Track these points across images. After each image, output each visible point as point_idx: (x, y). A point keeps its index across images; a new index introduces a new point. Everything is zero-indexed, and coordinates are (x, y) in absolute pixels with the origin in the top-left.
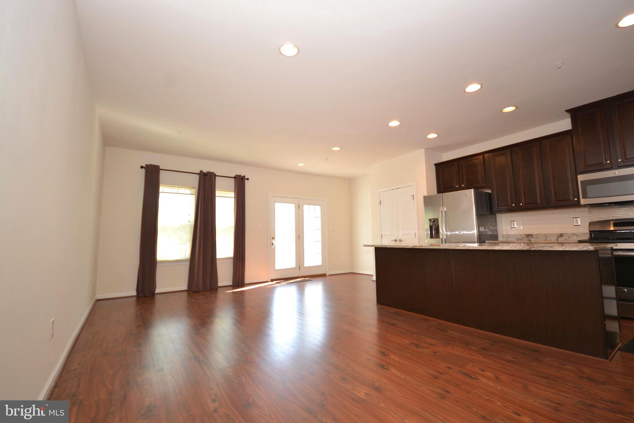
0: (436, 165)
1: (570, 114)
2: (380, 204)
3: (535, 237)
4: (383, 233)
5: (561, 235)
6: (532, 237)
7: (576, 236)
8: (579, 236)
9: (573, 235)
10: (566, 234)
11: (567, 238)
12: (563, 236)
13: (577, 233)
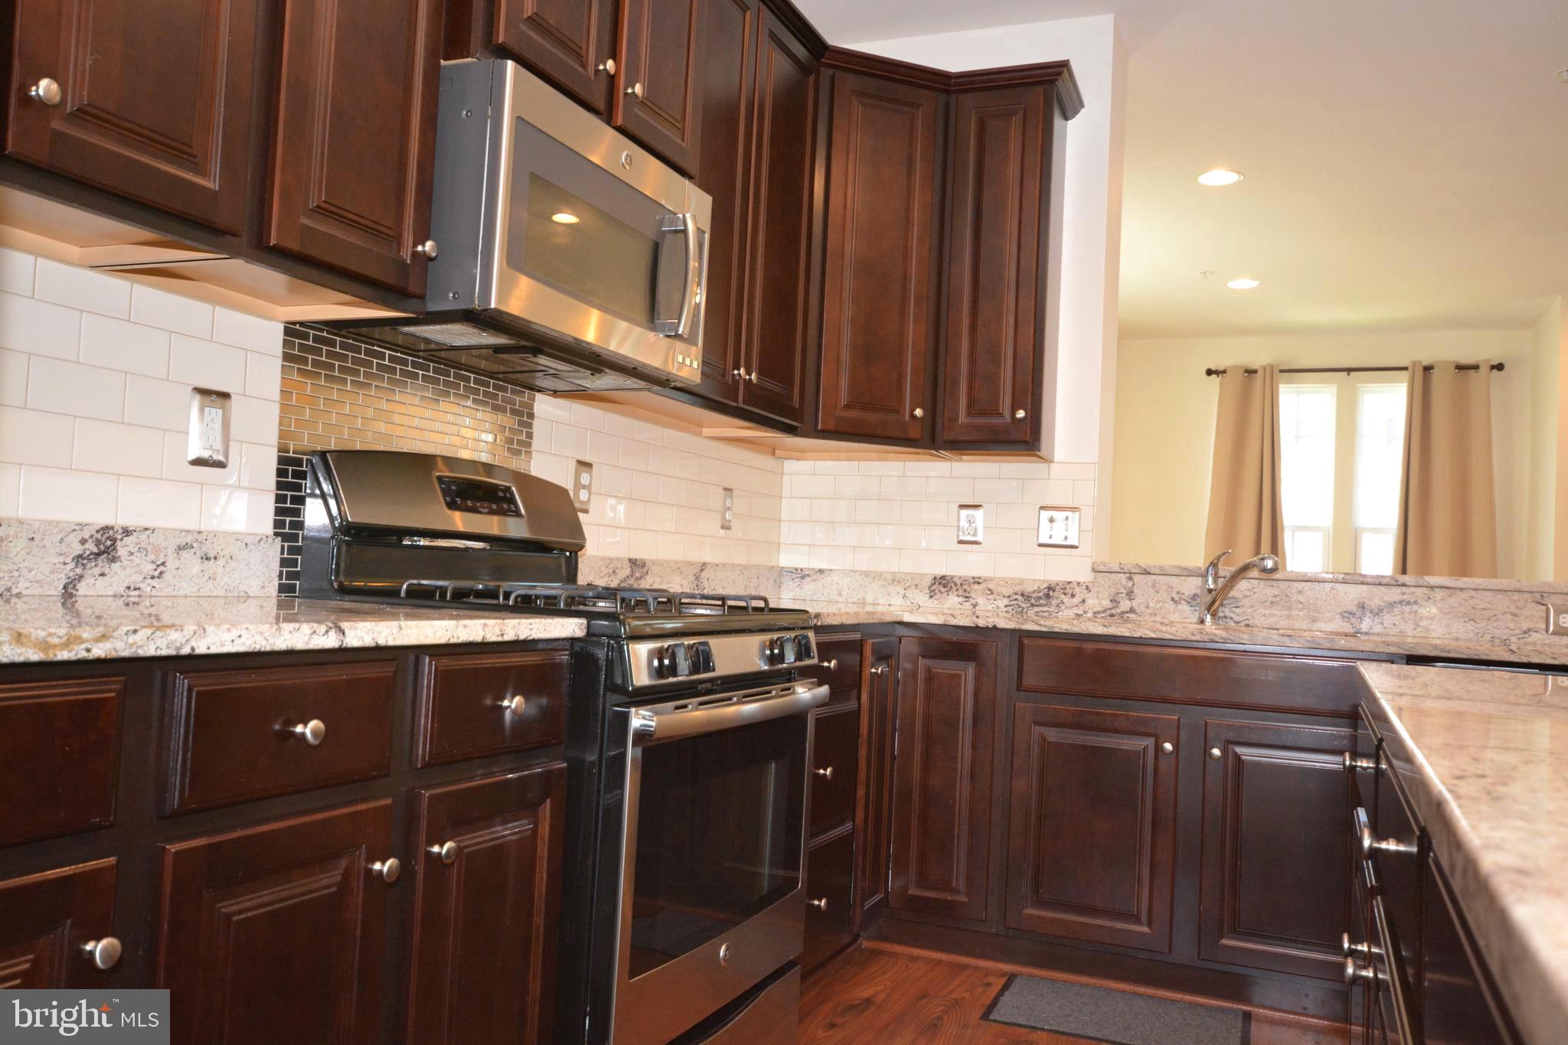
5: (106, 545)
7: (198, 555)
8: (215, 558)
9: (180, 548)
10: (143, 537)
11: (140, 578)
12: (122, 551)
13: (209, 532)
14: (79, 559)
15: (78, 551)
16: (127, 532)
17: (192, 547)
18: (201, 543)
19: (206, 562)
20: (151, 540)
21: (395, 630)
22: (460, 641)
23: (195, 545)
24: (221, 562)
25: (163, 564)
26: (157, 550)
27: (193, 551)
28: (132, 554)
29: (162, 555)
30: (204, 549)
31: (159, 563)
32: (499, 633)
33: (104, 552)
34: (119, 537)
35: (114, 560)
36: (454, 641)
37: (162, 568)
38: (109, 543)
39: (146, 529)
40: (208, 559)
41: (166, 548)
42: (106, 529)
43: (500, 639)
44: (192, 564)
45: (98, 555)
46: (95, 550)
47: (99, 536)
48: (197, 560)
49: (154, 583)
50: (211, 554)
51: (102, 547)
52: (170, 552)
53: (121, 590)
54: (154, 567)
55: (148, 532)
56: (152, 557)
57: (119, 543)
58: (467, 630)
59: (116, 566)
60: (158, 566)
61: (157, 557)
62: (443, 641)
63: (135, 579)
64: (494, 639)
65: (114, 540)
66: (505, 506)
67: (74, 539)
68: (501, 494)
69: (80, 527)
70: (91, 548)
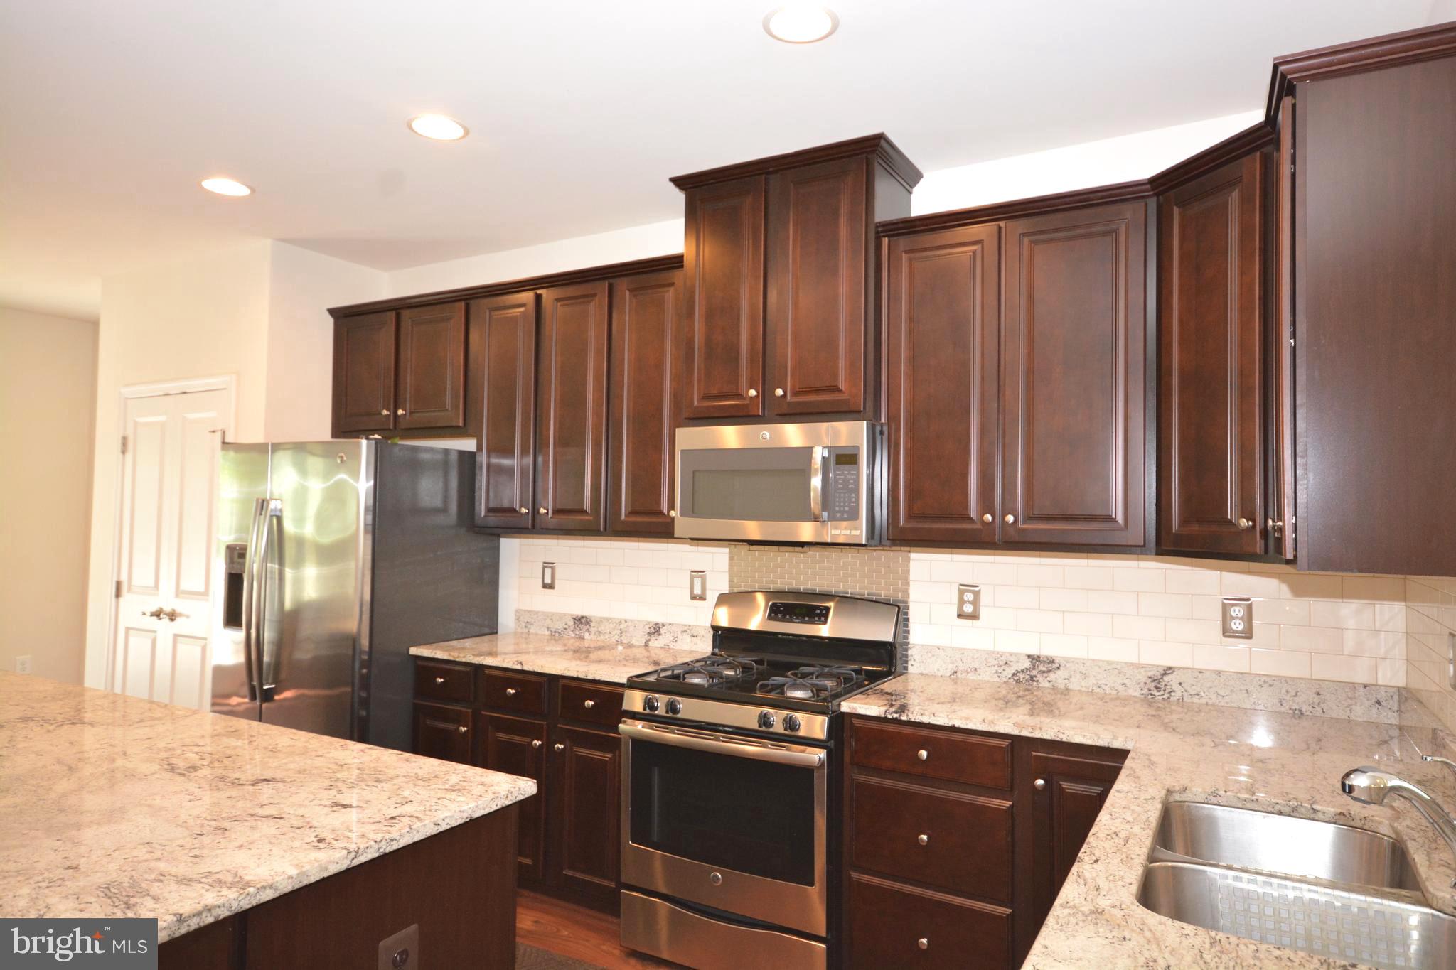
0: (336, 313)
1: (684, 192)
2: (124, 452)
3: (596, 629)
4: (124, 578)
5: (656, 630)
6: (588, 627)
7: (690, 635)
8: (697, 636)
9: (682, 632)
10: (669, 627)
11: (668, 642)
12: (662, 632)
14: (649, 633)
15: (648, 630)
16: (663, 625)
18: (691, 630)
19: (693, 637)
20: (672, 627)
22: (567, 675)
23: (688, 631)
24: (699, 638)
26: (674, 629)
28: (666, 633)
30: (692, 632)
32: (585, 675)
34: (661, 626)
35: (659, 635)
39: (670, 624)
41: (677, 632)
42: (656, 623)
43: (585, 678)
44: (687, 638)
45: (654, 633)
47: (654, 626)
49: (674, 644)
50: (695, 634)
52: (679, 633)
53: (663, 646)
54: (673, 638)
57: (661, 628)
59: (660, 637)
62: (559, 674)
63: (667, 642)
64: (583, 677)
65: (659, 627)
66: (816, 618)
67: (647, 627)
68: (819, 611)
69: (649, 623)
70: (652, 630)
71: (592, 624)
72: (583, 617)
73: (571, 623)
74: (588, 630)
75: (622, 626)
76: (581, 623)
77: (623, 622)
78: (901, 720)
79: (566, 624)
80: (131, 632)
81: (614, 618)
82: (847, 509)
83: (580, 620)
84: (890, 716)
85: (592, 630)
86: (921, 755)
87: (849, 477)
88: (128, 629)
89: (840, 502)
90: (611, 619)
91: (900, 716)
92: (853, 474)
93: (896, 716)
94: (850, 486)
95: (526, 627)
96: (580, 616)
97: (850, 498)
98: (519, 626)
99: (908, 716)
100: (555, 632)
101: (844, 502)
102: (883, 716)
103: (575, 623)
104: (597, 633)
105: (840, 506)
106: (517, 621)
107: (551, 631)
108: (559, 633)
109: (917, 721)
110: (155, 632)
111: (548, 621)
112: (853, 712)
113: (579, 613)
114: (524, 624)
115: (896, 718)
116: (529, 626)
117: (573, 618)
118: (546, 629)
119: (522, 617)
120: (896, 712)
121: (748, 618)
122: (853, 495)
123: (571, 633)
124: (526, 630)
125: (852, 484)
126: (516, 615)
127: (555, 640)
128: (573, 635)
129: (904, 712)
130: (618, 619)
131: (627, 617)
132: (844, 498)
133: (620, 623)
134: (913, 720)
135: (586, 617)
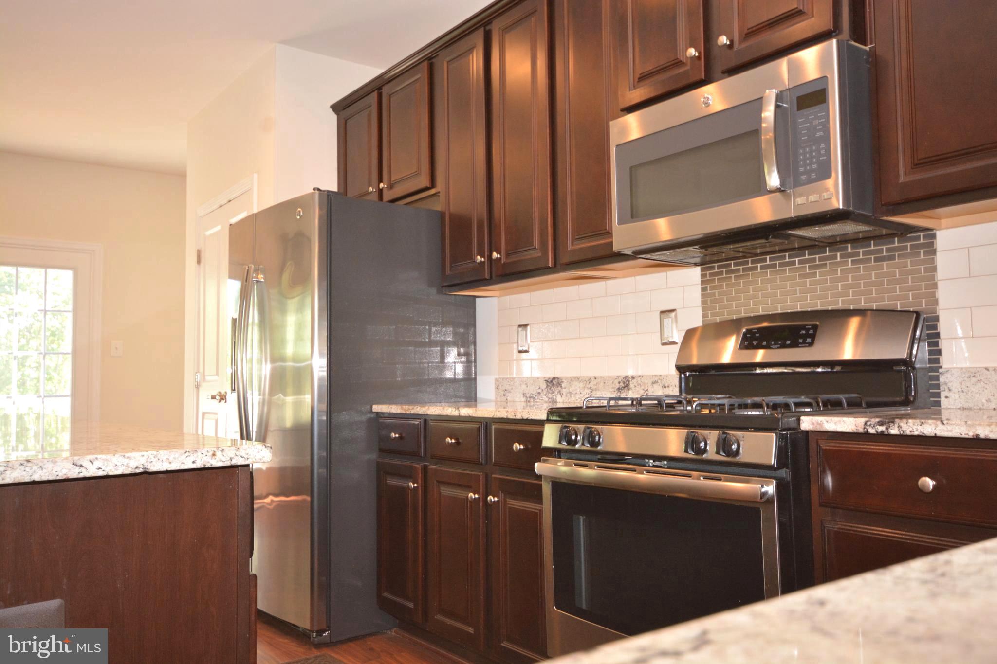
0: (335, 108)
3: (567, 390)
4: (201, 370)
7: (661, 386)
8: (668, 387)
9: (653, 383)
10: (639, 379)
12: (632, 385)
13: (664, 375)
14: (619, 389)
15: (618, 386)
16: (633, 378)
17: (658, 382)
18: (661, 380)
19: (664, 389)
20: (642, 380)
21: (474, 411)
22: (497, 417)
23: (659, 381)
24: (671, 389)
25: (647, 390)
26: (644, 384)
27: (658, 384)
28: (635, 386)
29: (646, 386)
30: (663, 383)
31: (646, 390)
32: (513, 415)
33: (626, 386)
34: (631, 380)
35: (629, 389)
36: (495, 417)
37: (647, 392)
38: (627, 382)
39: (640, 376)
40: (665, 387)
41: (648, 383)
42: (626, 377)
43: (514, 418)
44: (659, 389)
45: (624, 387)
46: (623, 386)
47: (624, 380)
48: (660, 387)
50: (667, 385)
51: (625, 384)
52: (649, 384)
54: (644, 391)
55: (640, 377)
56: (643, 387)
57: (631, 383)
58: (500, 413)
59: (630, 391)
60: (645, 391)
61: (645, 387)
62: (491, 416)
64: (511, 417)
65: (629, 381)
66: (801, 341)
67: (616, 382)
68: (804, 332)
69: (618, 377)
70: (622, 385)
71: (563, 385)
72: (554, 378)
73: (544, 386)
74: (560, 392)
75: (592, 384)
76: (553, 385)
77: (593, 379)
78: (889, 435)
79: (539, 388)
80: (207, 416)
81: (583, 377)
82: (815, 166)
83: (552, 381)
84: (872, 431)
85: (564, 391)
86: (924, 485)
87: (816, 122)
88: (204, 414)
89: (804, 160)
90: (581, 377)
91: (887, 429)
92: (821, 117)
93: (881, 429)
94: (818, 134)
95: (504, 395)
96: (551, 378)
97: (818, 151)
98: (498, 395)
99: (899, 427)
100: (530, 397)
101: (811, 157)
102: (861, 430)
103: (548, 386)
104: (568, 394)
105: (805, 165)
106: (497, 390)
107: (526, 397)
108: (534, 398)
109: (916, 433)
110: (216, 414)
111: (524, 387)
112: (819, 428)
113: (550, 375)
114: (503, 393)
115: (882, 432)
116: (507, 394)
117: (546, 380)
118: (522, 396)
119: (500, 385)
120: (881, 424)
121: (719, 352)
122: (823, 146)
123: (545, 397)
124: (504, 399)
125: (820, 130)
126: (495, 383)
127: (530, 406)
128: (546, 399)
129: (893, 422)
130: (587, 377)
131: (597, 375)
132: (811, 152)
133: (590, 380)
134: (908, 433)
135: (558, 378)
